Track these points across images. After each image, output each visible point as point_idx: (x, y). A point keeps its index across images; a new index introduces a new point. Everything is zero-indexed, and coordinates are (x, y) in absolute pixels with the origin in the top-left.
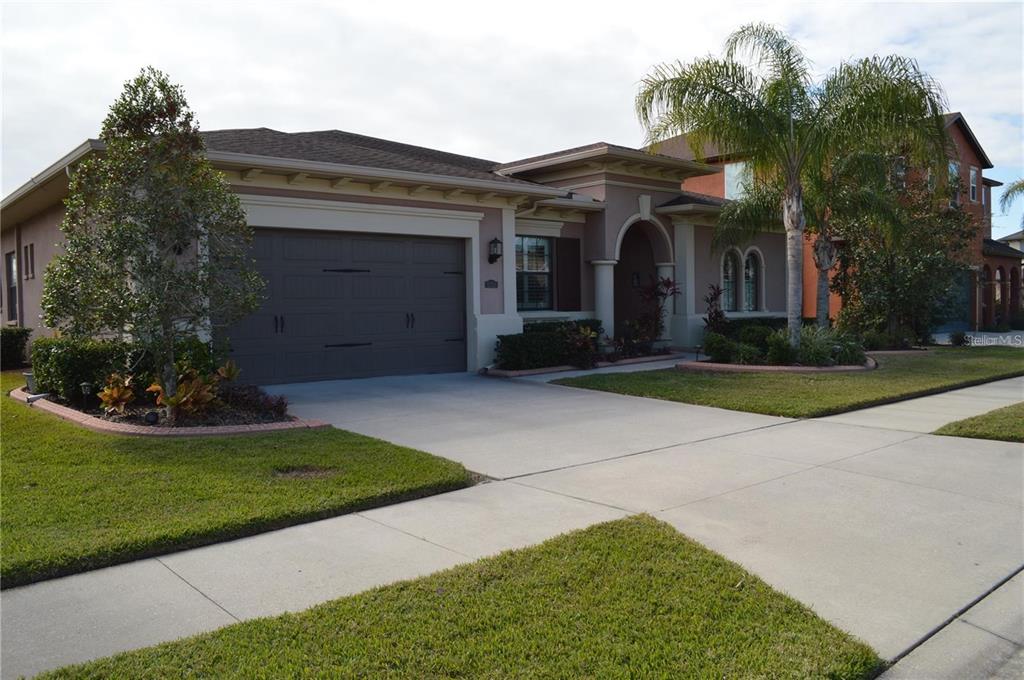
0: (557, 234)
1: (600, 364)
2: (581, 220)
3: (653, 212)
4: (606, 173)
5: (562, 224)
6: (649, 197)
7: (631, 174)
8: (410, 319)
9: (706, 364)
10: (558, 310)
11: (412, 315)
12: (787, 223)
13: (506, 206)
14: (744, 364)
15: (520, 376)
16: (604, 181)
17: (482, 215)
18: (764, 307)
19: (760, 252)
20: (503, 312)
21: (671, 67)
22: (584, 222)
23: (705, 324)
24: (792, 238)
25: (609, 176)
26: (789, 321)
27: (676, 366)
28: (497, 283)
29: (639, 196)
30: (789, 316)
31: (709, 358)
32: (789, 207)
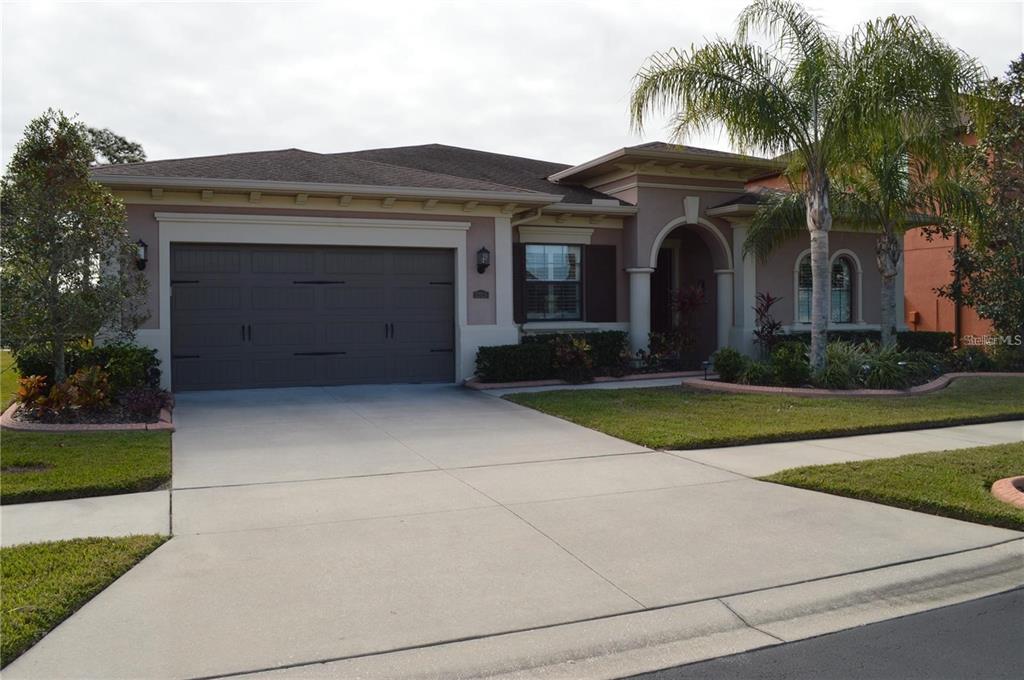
0: (587, 241)
1: (597, 379)
2: (618, 225)
3: (702, 213)
4: (638, 175)
5: (592, 231)
6: (697, 199)
7: (672, 175)
8: (389, 329)
9: (712, 383)
10: (588, 321)
11: (392, 326)
12: (810, 224)
13: (500, 215)
14: (747, 384)
15: (492, 389)
16: (635, 184)
17: (469, 224)
18: (860, 319)
19: (855, 256)
20: (495, 323)
21: (665, 56)
22: (621, 227)
23: (756, 337)
24: (815, 239)
25: (641, 178)
26: (812, 336)
27: (683, 384)
28: (488, 293)
29: (684, 198)
30: (813, 330)
31: (717, 377)
32: (811, 204)
